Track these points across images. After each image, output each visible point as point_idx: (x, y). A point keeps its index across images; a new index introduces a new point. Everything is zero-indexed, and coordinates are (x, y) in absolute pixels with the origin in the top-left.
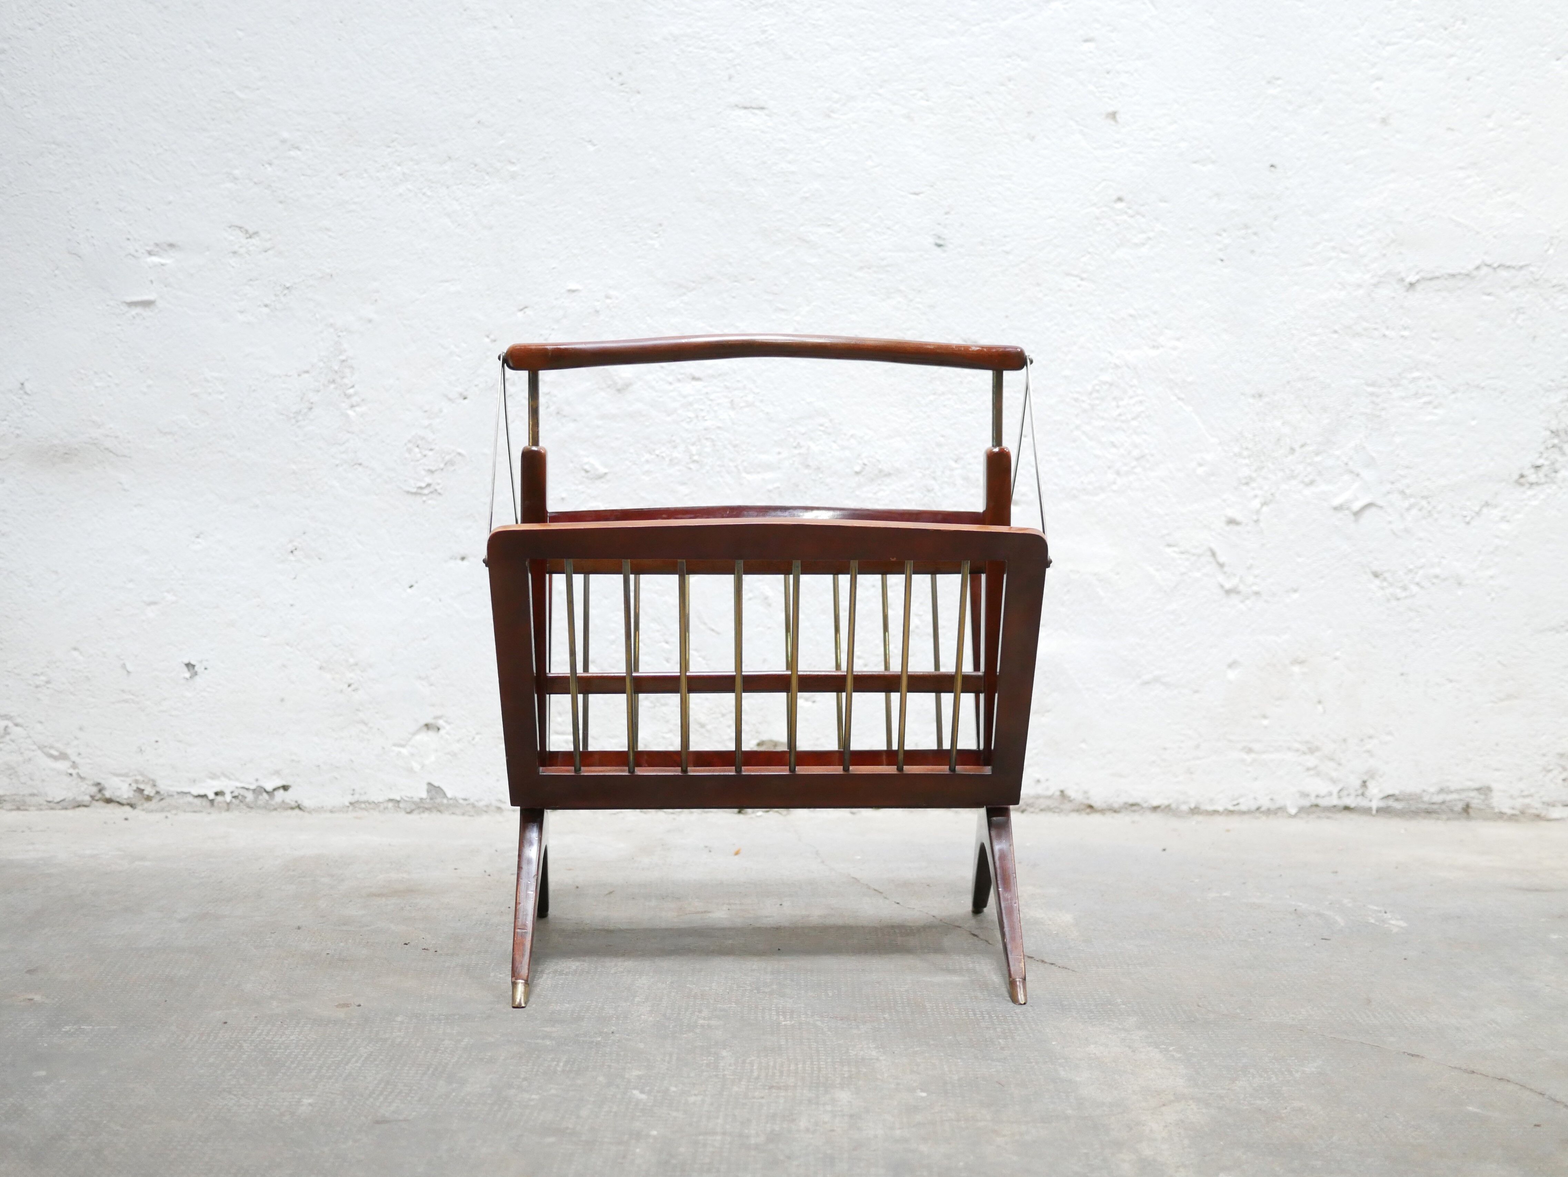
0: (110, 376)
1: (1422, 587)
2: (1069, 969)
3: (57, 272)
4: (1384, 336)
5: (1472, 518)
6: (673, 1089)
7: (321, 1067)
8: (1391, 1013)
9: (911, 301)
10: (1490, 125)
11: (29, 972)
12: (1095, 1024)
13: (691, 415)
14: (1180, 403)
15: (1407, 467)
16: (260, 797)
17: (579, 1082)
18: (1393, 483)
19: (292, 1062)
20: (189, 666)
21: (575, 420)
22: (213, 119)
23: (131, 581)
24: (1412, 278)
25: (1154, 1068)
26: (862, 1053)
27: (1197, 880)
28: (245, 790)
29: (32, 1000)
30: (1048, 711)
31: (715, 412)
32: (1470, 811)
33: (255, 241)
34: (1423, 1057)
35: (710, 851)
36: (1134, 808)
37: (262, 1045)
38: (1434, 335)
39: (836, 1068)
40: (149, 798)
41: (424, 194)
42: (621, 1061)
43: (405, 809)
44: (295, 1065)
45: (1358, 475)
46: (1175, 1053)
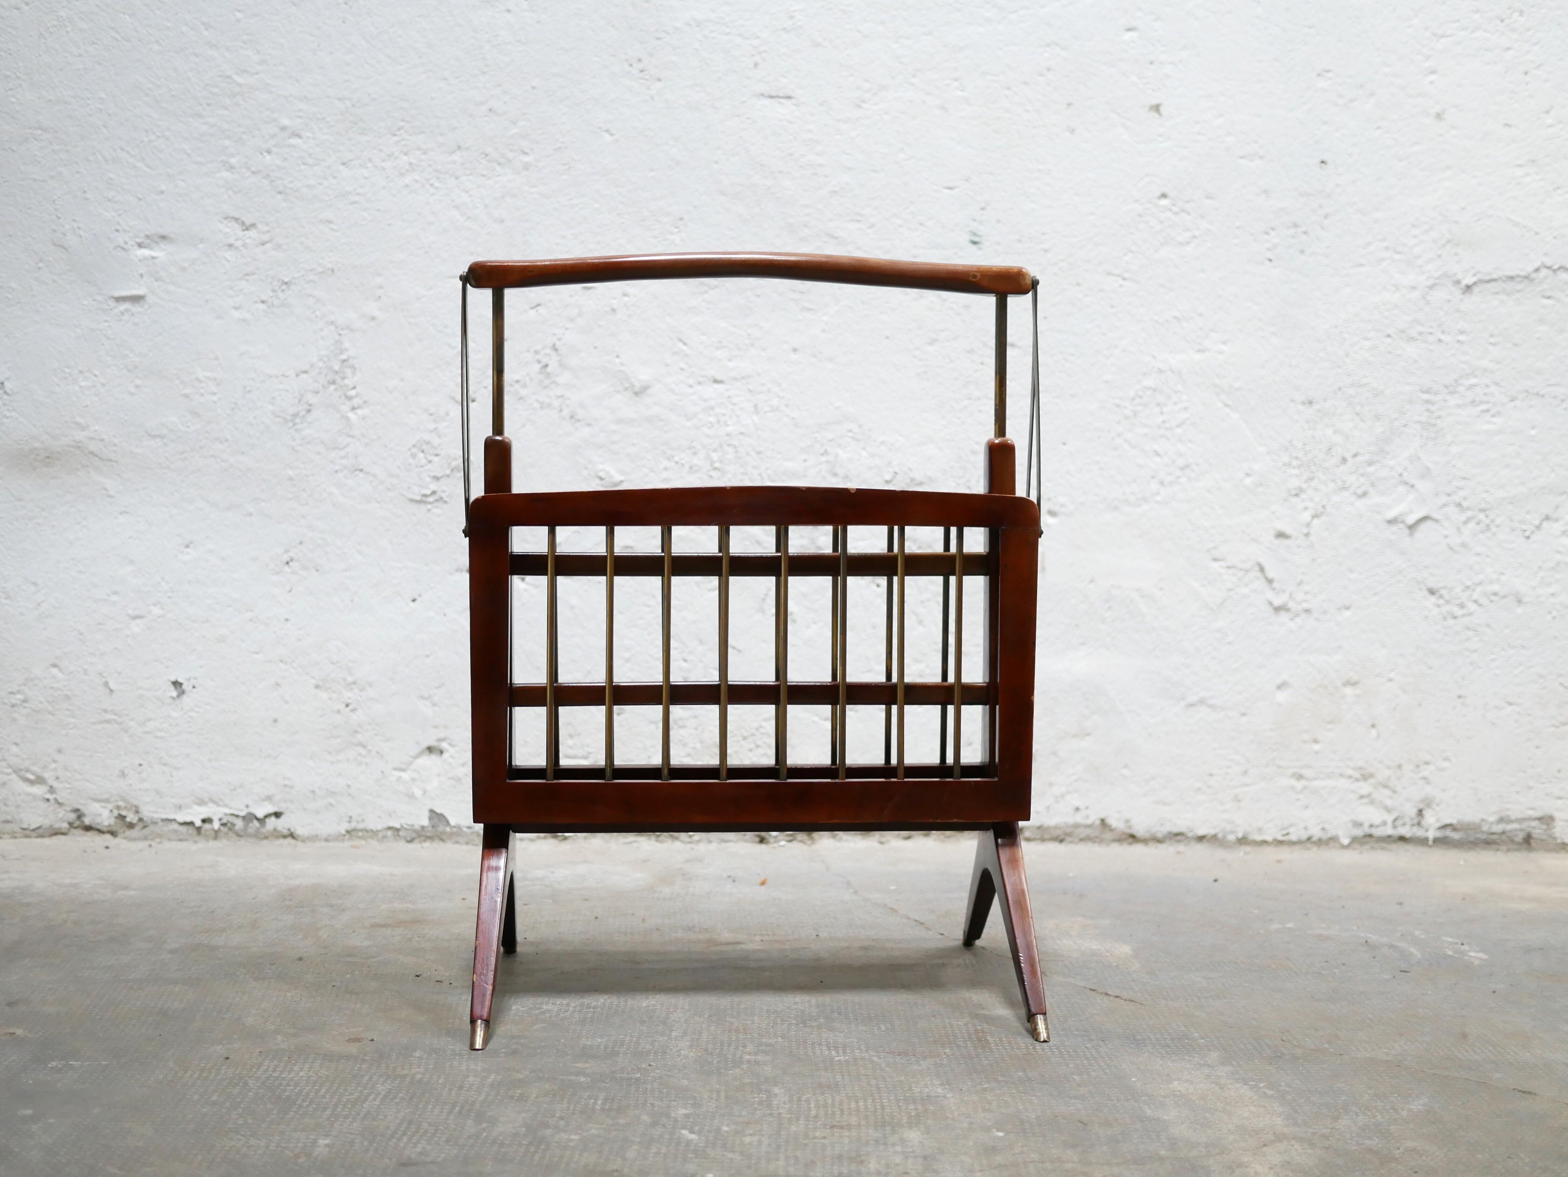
0: (95, 376)
1: (1480, 605)
2: (1136, 1002)
3: (40, 265)
4: (1440, 340)
5: (1532, 533)
6: (725, 1128)
7: (336, 1106)
8: (1491, 1048)
9: (945, 300)
10: (1549, 121)
11: (10, 1004)
12: (1174, 1060)
13: (712, 419)
14: (1227, 410)
15: (1464, 478)
16: (251, 825)
17: (622, 1121)
18: (1449, 495)
19: (304, 1101)
20: (176, 684)
21: (589, 425)
22: (209, 105)
23: (115, 593)
24: (1469, 280)
25: (1246, 1106)
26: (926, 1090)
27: (1256, 912)
28: (234, 818)
29: (14, 1034)
30: (1088, 735)
31: (738, 416)
32: (1532, 841)
33: (252, 233)
34: (1535, 1094)
35: (734, 881)
36: (1179, 838)
37: (269, 1082)
38: (1492, 340)
39: (900, 1106)
40: (131, 826)
41: (432, 185)
42: (664, 1099)
43: (405, 838)
44: (307, 1103)
45: (1413, 486)
46: (1266, 1090)
